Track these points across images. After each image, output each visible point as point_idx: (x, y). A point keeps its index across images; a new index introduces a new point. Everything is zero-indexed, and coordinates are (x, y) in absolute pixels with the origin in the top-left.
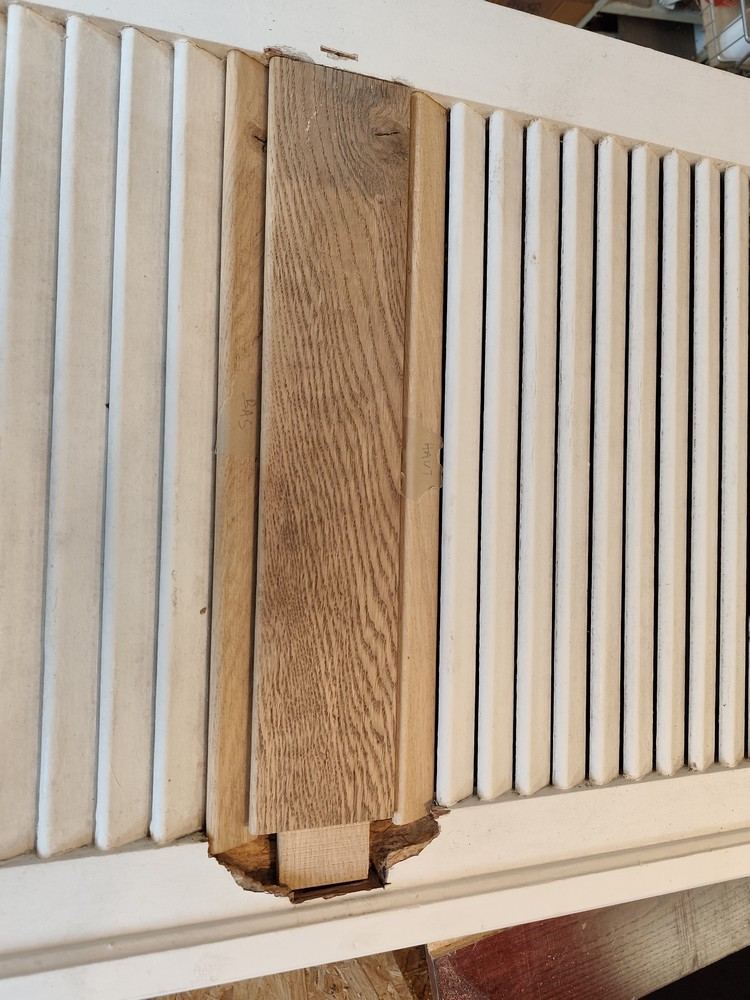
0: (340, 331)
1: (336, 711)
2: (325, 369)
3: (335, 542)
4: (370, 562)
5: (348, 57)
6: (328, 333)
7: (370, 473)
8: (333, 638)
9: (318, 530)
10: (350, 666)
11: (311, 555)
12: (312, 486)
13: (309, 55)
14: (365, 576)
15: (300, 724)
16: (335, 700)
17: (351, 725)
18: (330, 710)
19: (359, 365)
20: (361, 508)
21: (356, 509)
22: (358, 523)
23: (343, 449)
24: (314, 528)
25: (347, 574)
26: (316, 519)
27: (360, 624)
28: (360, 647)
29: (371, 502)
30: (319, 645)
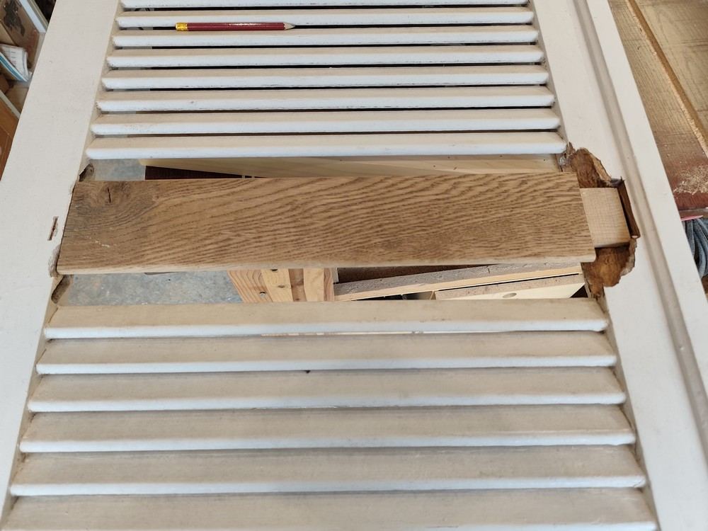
0: (249, 219)
1: (508, 210)
2: (275, 227)
3: (394, 216)
4: (406, 194)
5: (55, 223)
6: (250, 227)
7: (345, 197)
8: (459, 214)
9: (386, 227)
10: (477, 203)
11: (404, 230)
12: (356, 232)
13: (54, 248)
14: (416, 196)
15: (518, 231)
16: (500, 211)
17: (516, 200)
18: (507, 214)
19: (271, 206)
20: (369, 201)
21: (371, 204)
22: (380, 202)
23: (330, 214)
24: (385, 230)
25: (415, 208)
26: (379, 229)
27: (448, 198)
28: (464, 197)
29: (364, 195)
30: (464, 223)
